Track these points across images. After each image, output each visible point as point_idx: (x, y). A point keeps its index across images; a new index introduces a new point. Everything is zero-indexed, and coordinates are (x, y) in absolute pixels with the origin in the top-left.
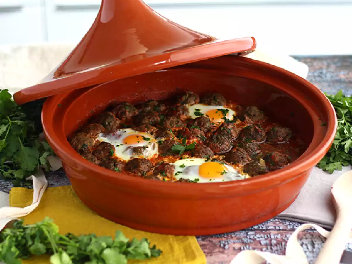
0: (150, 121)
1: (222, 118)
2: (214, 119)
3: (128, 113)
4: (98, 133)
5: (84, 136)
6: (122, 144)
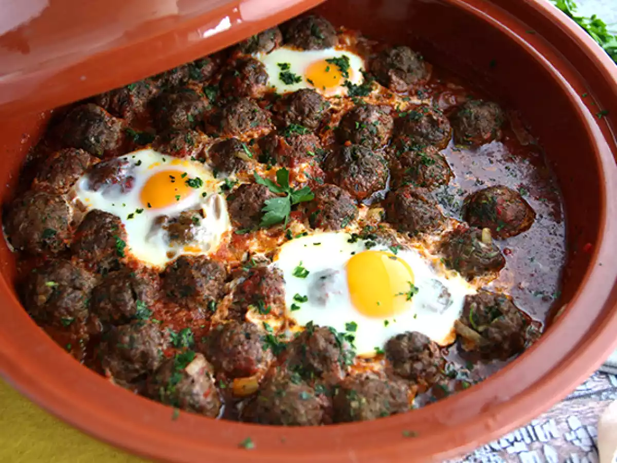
0: (189, 114)
1: (343, 86)
2: (327, 88)
3: (134, 99)
4: (76, 179)
5: (43, 206)
6: (139, 209)
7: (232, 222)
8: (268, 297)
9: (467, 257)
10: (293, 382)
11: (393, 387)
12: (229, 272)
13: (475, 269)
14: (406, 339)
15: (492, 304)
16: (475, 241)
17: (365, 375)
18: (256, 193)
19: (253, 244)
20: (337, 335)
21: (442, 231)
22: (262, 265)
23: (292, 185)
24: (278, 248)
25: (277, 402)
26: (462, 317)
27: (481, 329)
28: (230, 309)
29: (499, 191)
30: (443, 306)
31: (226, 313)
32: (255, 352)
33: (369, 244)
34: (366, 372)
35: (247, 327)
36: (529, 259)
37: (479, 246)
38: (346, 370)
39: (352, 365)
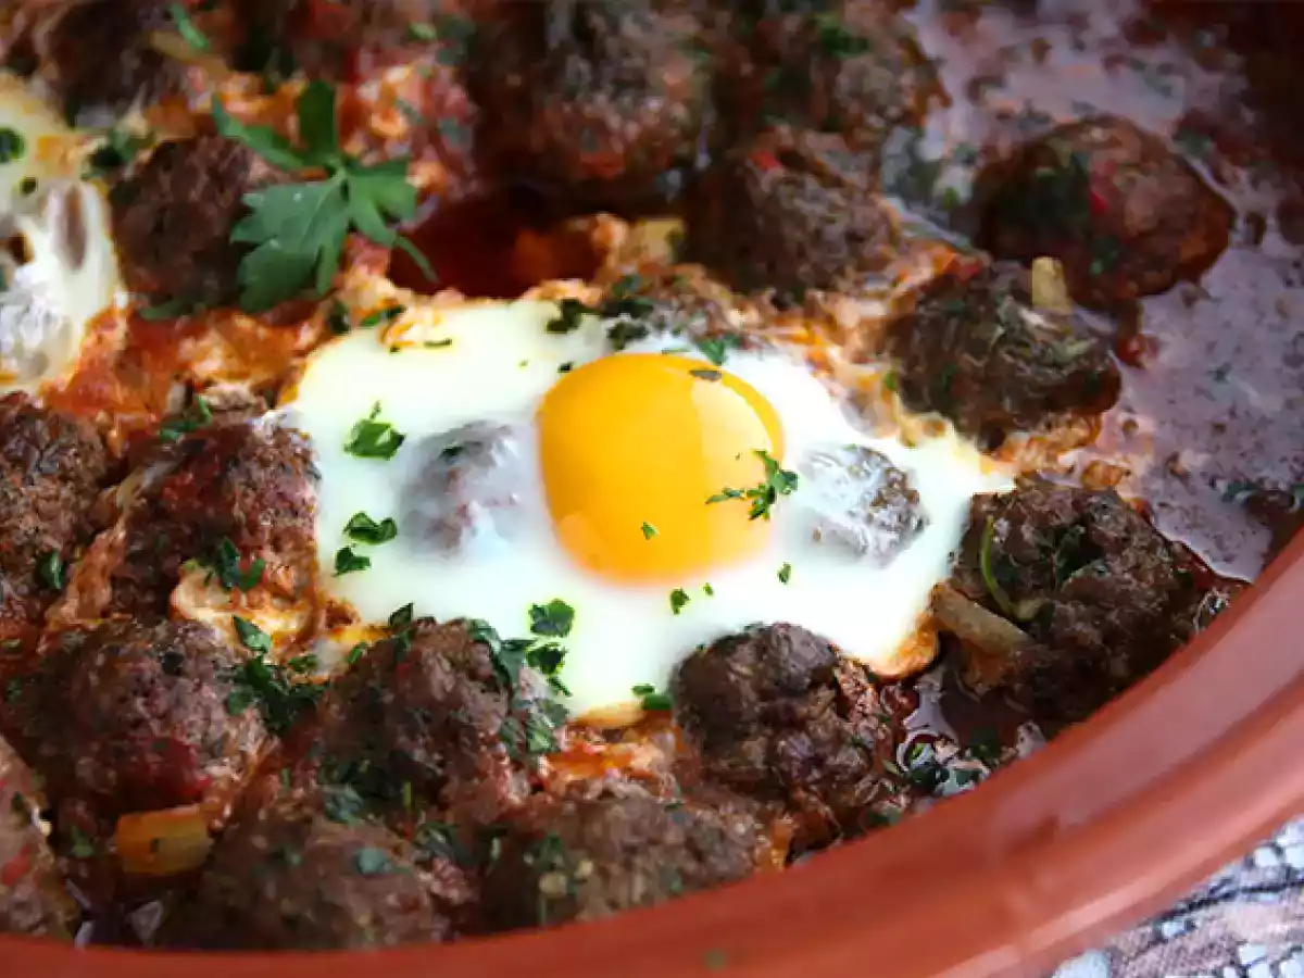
7: (129, 279)
8: (254, 527)
9: (979, 364)
10: (332, 817)
11: (697, 823)
12: (119, 455)
13: (1007, 404)
14: (746, 651)
15: (1065, 519)
16: (1007, 303)
17: (597, 786)
18: (213, 171)
19: (204, 355)
20: (496, 646)
21: (895, 283)
22: (235, 419)
23: (355, 146)
24: (296, 362)
25: (270, 890)
26: (957, 572)
27: (1027, 609)
28: (115, 581)
29: (1097, 134)
30: (888, 537)
31: (104, 595)
32: (197, 718)
33: (622, 335)
34: (602, 774)
35: (172, 633)
36: (1210, 373)
37: (1022, 322)
38: (533, 771)
39: (553, 754)
